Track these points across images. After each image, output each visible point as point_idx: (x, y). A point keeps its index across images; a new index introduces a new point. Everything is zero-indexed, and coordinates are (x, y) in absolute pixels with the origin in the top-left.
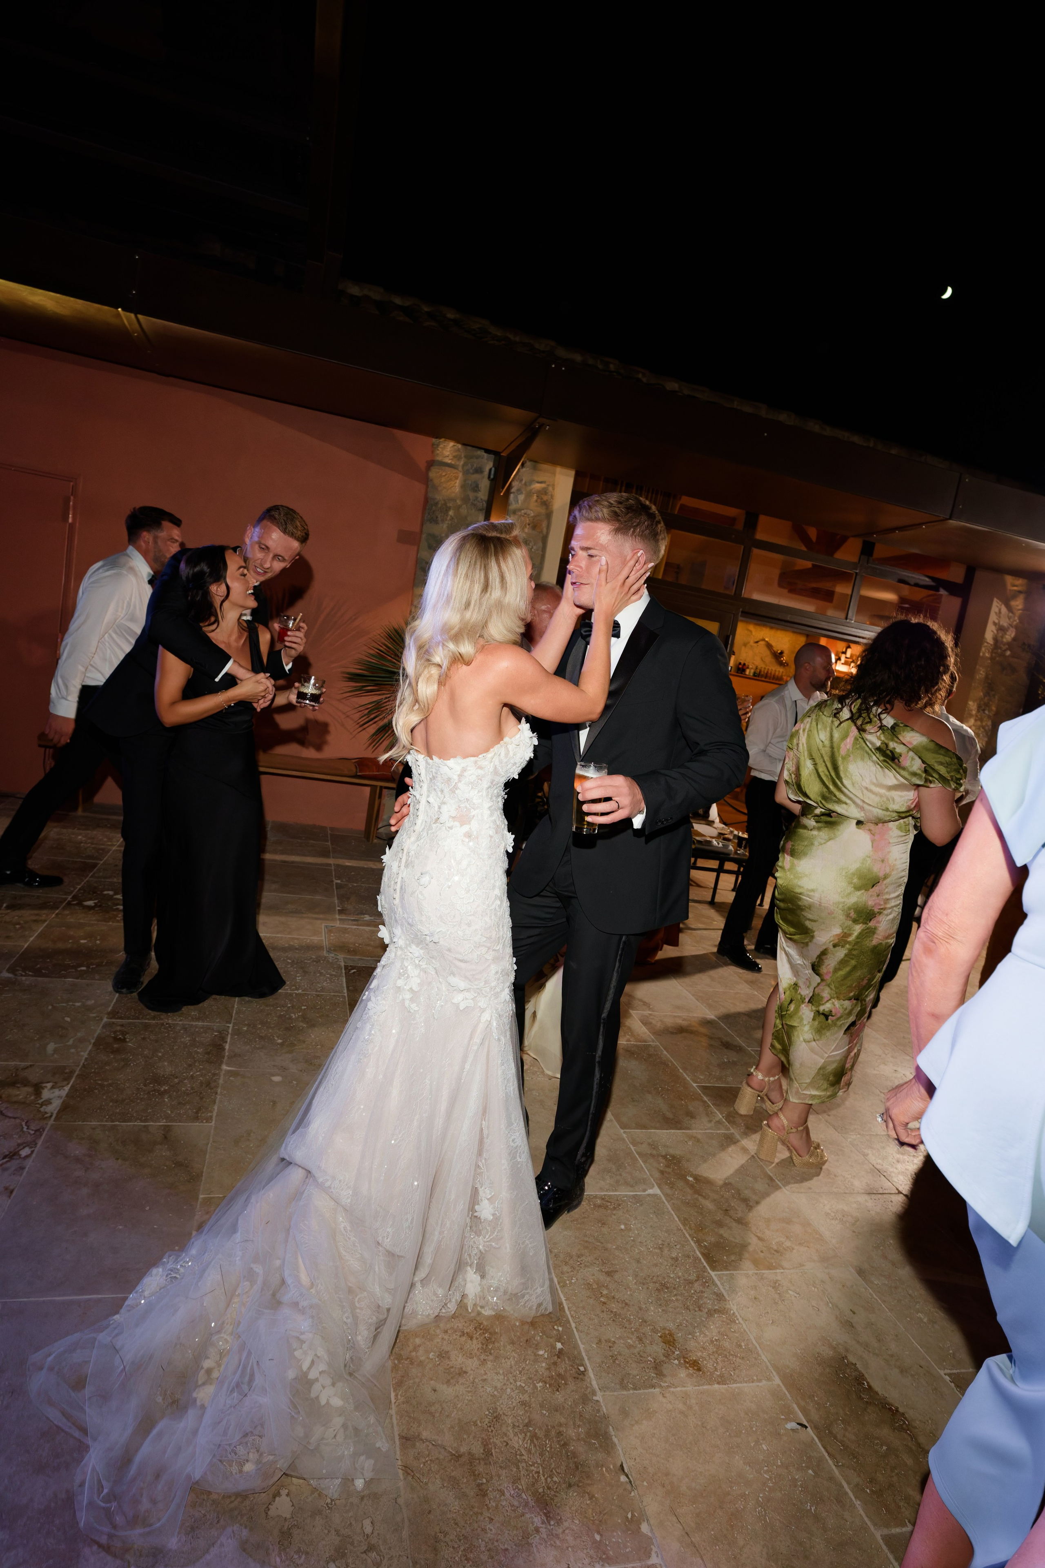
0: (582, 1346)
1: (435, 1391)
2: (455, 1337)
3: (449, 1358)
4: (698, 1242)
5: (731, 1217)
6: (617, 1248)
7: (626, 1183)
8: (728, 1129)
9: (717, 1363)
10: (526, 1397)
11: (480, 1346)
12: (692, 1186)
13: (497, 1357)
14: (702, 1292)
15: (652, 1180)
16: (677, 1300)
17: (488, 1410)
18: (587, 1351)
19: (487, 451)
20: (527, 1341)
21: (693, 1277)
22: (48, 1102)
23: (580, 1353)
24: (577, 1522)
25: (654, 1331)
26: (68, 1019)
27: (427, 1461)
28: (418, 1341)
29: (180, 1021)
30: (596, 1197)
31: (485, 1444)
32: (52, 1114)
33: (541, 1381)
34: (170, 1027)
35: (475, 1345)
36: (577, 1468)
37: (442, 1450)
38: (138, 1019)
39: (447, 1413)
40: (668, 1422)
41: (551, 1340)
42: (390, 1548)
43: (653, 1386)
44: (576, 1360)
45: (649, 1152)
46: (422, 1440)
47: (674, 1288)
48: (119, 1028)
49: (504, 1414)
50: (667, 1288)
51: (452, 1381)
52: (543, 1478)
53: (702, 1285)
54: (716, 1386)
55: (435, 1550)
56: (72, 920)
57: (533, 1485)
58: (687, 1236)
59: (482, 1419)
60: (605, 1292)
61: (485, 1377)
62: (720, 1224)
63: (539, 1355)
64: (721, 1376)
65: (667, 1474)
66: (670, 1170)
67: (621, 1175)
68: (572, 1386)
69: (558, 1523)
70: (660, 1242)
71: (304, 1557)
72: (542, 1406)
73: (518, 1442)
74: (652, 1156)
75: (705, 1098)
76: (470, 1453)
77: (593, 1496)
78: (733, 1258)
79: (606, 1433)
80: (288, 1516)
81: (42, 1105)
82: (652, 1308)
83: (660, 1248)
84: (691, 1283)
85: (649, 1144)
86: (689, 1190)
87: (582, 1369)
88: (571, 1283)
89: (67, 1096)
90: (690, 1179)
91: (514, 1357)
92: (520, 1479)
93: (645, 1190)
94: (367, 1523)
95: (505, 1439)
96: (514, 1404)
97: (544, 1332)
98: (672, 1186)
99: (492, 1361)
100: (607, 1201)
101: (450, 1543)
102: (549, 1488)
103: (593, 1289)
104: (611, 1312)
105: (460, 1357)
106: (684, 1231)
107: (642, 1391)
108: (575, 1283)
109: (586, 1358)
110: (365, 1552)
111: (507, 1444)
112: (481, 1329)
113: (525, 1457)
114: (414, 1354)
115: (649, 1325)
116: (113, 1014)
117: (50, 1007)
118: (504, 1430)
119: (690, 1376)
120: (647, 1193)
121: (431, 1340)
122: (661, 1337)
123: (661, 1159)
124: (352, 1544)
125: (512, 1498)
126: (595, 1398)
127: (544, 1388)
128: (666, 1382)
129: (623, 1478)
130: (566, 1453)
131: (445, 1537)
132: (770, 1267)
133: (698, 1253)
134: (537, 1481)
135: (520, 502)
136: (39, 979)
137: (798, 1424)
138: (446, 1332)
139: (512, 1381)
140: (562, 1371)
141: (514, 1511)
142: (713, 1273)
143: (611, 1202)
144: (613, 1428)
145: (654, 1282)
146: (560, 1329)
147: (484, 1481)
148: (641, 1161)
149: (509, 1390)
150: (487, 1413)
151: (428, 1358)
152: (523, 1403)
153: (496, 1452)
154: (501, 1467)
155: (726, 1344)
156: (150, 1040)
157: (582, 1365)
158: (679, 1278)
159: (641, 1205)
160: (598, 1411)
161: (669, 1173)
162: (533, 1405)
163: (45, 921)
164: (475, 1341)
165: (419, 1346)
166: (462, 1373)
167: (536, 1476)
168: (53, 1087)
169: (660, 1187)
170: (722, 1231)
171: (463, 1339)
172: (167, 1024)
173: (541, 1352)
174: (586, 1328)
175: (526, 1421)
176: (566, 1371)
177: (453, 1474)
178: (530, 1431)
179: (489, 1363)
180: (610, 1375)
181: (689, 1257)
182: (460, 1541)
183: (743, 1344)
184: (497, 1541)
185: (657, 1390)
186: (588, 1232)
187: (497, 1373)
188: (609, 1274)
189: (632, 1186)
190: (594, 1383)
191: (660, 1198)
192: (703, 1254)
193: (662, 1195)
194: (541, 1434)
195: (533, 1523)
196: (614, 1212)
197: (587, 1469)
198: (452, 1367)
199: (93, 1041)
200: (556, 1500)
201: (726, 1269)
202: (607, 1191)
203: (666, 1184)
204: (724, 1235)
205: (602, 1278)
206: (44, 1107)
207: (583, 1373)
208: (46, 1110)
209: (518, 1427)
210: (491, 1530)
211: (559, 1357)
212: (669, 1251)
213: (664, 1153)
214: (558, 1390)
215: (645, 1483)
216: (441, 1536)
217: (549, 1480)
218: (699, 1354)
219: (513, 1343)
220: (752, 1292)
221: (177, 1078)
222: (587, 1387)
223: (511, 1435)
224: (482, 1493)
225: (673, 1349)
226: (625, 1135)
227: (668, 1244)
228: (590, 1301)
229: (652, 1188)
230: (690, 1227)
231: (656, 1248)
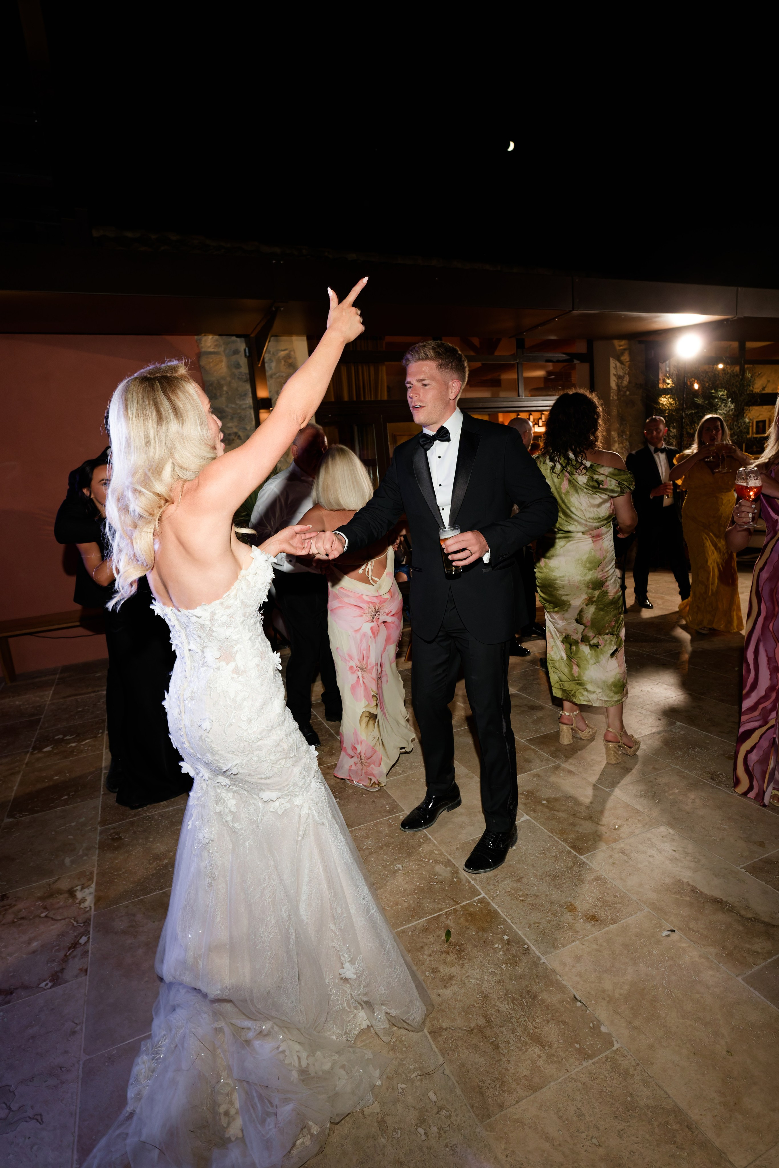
0: (520, 933)
1: (439, 995)
2: (437, 956)
3: (439, 971)
4: (565, 841)
5: (579, 818)
6: (517, 863)
8: (555, 762)
9: (607, 912)
10: (498, 978)
11: (456, 956)
12: (547, 807)
13: (469, 959)
14: (580, 871)
16: (566, 882)
17: (478, 994)
18: (525, 935)
19: (238, 336)
20: (484, 942)
21: (571, 864)
22: (84, 900)
23: (520, 937)
24: (561, 1041)
25: (561, 906)
26: (71, 837)
27: (453, 1041)
29: (155, 811)
31: (485, 1016)
32: (90, 907)
33: (503, 963)
34: (150, 818)
35: (452, 957)
36: (548, 1009)
37: (460, 1031)
38: (123, 820)
39: (453, 1006)
40: (592, 959)
41: (499, 936)
42: (453, 1104)
43: (574, 941)
44: (520, 943)
46: (444, 1029)
47: (562, 875)
48: (112, 831)
49: (489, 993)
50: (558, 876)
51: (447, 985)
52: (529, 1023)
53: (578, 867)
54: (612, 926)
55: (482, 1094)
56: (40, 765)
57: (525, 1030)
58: (557, 839)
59: (476, 1001)
60: (520, 893)
61: (467, 974)
62: (574, 825)
63: (495, 948)
64: (612, 919)
65: (604, 991)
66: (529, 801)
68: (524, 959)
69: (550, 1047)
70: (542, 849)
71: (399, 1132)
72: (511, 979)
73: (505, 1007)
75: (533, 747)
76: (478, 1026)
77: (565, 1022)
78: (590, 843)
79: (557, 980)
80: (379, 1110)
81: (80, 903)
82: (554, 893)
83: (543, 853)
84: (570, 868)
86: (547, 810)
87: (526, 946)
88: (497, 895)
89: (96, 891)
90: (544, 802)
91: (481, 955)
92: (516, 1029)
94: (431, 1094)
95: (496, 1008)
96: (493, 985)
97: (493, 933)
98: (535, 810)
99: (467, 963)
101: (489, 1086)
102: (536, 1028)
103: (512, 894)
104: (530, 904)
105: (447, 968)
106: (554, 837)
107: (568, 947)
108: (499, 894)
109: (525, 939)
110: (438, 1113)
111: (499, 1011)
112: (452, 946)
113: (514, 1015)
115: (556, 904)
116: (103, 822)
117: (53, 833)
118: (493, 1003)
119: (593, 926)
121: (423, 964)
122: (566, 908)
124: (427, 1111)
125: (515, 1043)
126: (541, 962)
127: (506, 968)
128: (580, 935)
129: (579, 1004)
130: (538, 1002)
131: (484, 1083)
132: (616, 841)
133: (568, 847)
134: (526, 1026)
135: (273, 368)
136: (35, 815)
137: (669, 931)
138: (430, 955)
139: (485, 971)
140: (514, 953)
141: (520, 1050)
142: (582, 857)
144: (560, 976)
145: (548, 876)
146: (502, 926)
147: (495, 1039)
149: (486, 977)
150: (478, 996)
151: (426, 976)
152: (498, 982)
153: (494, 1019)
154: (501, 1027)
155: (607, 898)
156: (139, 831)
157: (525, 944)
158: (562, 867)
160: (547, 969)
161: (529, 803)
162: (505, 980)
163: (19, 772)
164: (451, 954)
166: (451, 977)
167: (525, 1023)
168: (82, 889)
169: (528, 814)
170: (577, 828)
171: (443, 955)
172: (146, 817)
173: (496, 946)
174: (518, 920)
175: (505, 992)
176: (516, 951)
177: (472, 1043)
178: (510, 997)
179: (466, 965)
180: (545, 944)
181: (563, 852)
182: (494, 1081)
183: (617, 894)
184: (517, 1073)
185: (577, 942)
187: (474, 969)
188: (518, 881)
190: (537, 952)
191: (531, 821)
192: (572, 847)
193: (531, 819)
194: (517, 997)
195: (535, 1053)
197: (554, 1007)
198: (444, 976)
199: (97, 846)
200: (543, 1033)
201: (589, 851)
203: (531, 811)
204: (579, 831)
205: (515, 885)
206: (82, 904)
207: (528, 949)
208: (85, 906)
209: (501, 997)
210: (511, 1068)
211: (508, 945)
212: (550, 852)
214: (516, 966)
215: (593, 1002)
216: (481, 1084)
217: (534, 1023)
218: (593, 910)
219: (476, 947)
220: (610, 860)
221: (171, 852)
222: (534, 957)
223: (499, 1005)
224: (496, 1047)
225: (577, 913)
227: (547, 849)
228: (514, 902)
229: (522, 817)
230: (556, 833)
231: (540, 854)
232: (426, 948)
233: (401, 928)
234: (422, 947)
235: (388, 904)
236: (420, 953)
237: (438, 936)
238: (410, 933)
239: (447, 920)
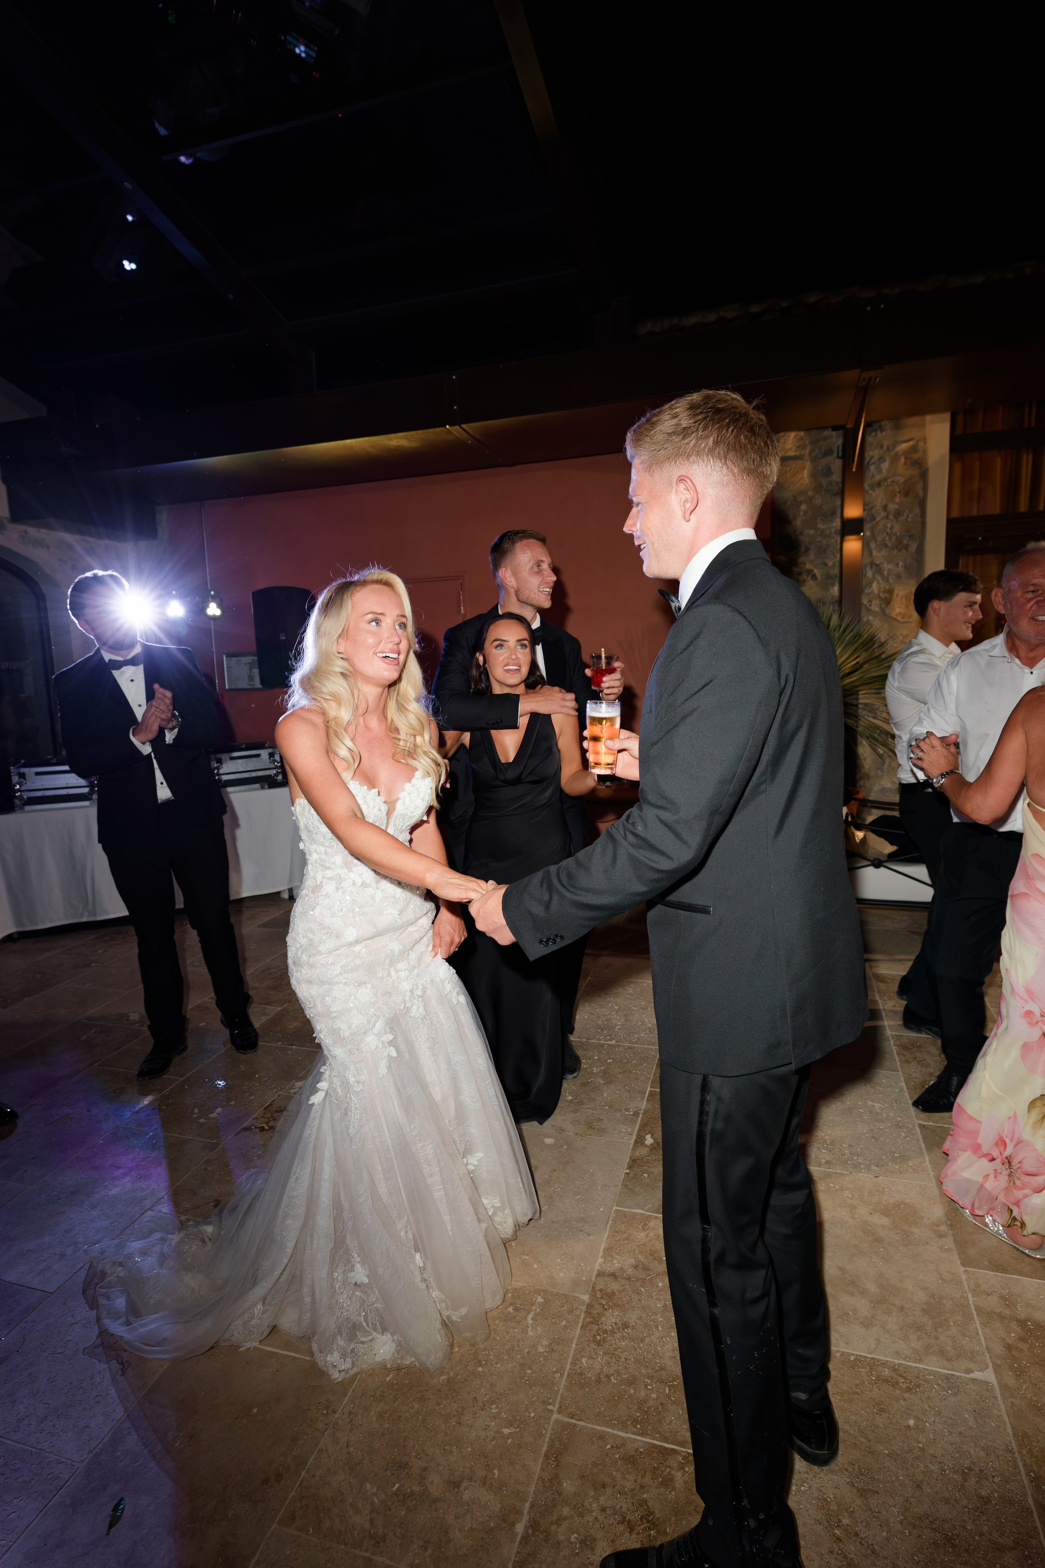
2: (612, 1521)
3: (593, 1549)
6: (889, 1455)
7: (942, 1353)
15: (988, 1357)
19: (835, 428)
21: (1006, 1541)
28: (566, 1511)
30: (884, 1364)
45: (997, 1311)
50: (954, 1546)
60: (846, 1521)
66: (1026, 1346)
67: (936, 1338)
70: (967, 1463)
74: (1002, 1317)
83: (964, 1473)
85: (1002, 1297)
93: (968, 1371)
98: (1020, 1372)
100: (901, 1376)
103: (829, 1509)
104: (845, 1557)
106: (1017, 1455)
108: (804, 1493)
112: (648, 1521)
114: (554, 1527)
120: (972, 1376)
121: (581, 1515)
123: (1014, 1326)
133: (1030, 1500)
138: (604, 1510)
143: (906, 1379)
145: (934, 1529)
148: (978, 1322)
151: (569, 1540)
158: (981, 1534)
159: (955, 1394)
161: (1022, 1350)
164: (634, 1536)
165: (565, 1519)
169: (996, 1371)
181: (1011, 1502)
186: (853, 1418)
189: (949, 1360)
191: (992, 1390)
193: (996, 1386)
196: (906, 1395)
202: (904, 1359)
203: (1011, 1368)
212: (977, 1482)
213: (1023, 1317)
226: (964, 1277)
227: (981, 1471)
228: (819, 1528)
229: (981, 1370)
230: (1030, 1452)
231: (956, 1472)
232: (609, 1491)
233: (604, 1429)
234: (604, 1486)
235: (619, 1374)
236: (592, 1493)
237: (642, 1487)
238: (609, 1446)
239: (679, 1470)
